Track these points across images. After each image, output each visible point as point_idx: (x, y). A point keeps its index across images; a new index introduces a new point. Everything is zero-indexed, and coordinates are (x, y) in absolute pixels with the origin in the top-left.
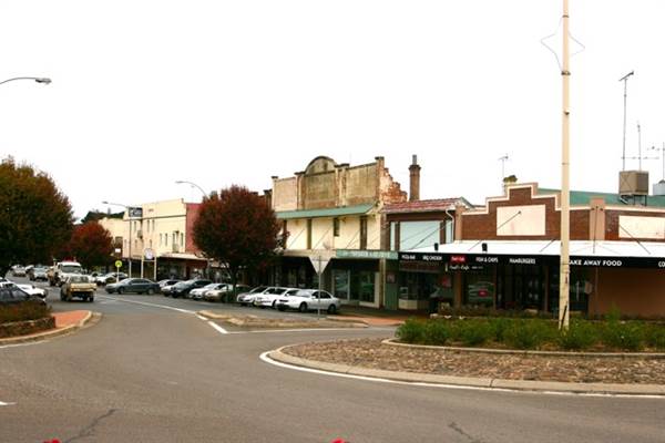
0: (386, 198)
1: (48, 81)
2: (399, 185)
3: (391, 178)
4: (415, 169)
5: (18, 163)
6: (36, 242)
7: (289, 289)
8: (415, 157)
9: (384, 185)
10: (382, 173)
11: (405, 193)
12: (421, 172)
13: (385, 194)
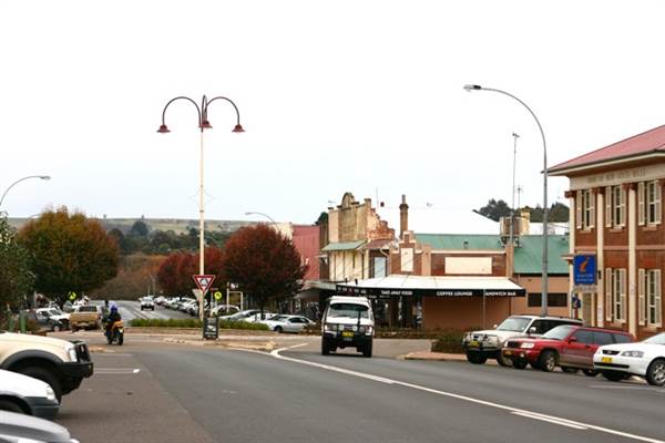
0: (373, 235)
1: (48, 178)
2: (386, 223)
3: (379, 218)
4: (404, 207)
5: (71, 212)
6: (83, 279)
7: (291, 317)
8: (404, 197)
9: (372, 223)
10: (369, 213)
11: (393, 231)
12: (409, 210)
13: (372, 232)
